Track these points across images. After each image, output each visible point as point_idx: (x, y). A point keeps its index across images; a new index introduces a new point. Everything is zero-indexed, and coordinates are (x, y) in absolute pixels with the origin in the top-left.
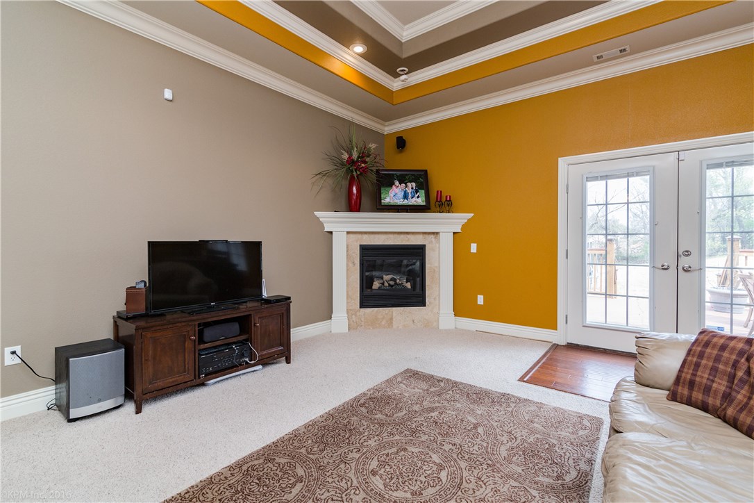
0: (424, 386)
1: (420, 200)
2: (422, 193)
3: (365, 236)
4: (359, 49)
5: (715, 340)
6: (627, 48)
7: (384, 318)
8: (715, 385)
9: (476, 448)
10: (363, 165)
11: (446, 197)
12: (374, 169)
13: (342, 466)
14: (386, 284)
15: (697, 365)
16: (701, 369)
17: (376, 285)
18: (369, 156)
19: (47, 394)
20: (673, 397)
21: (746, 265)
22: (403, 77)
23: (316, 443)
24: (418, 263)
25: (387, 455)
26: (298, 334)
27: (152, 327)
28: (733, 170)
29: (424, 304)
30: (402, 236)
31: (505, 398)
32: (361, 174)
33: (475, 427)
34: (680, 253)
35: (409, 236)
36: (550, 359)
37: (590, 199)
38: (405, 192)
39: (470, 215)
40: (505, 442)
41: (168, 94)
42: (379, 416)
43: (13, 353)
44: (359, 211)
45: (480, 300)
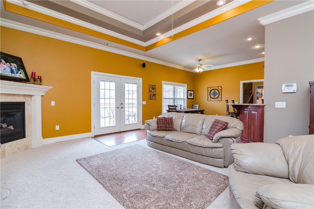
1: (22, 76)
2: (22, 71)
11: (38, 77)
29: (24, 137)
30: (11, 97)
34: (121, 104)
35: (15, 97)
38: (11, 69)
45: (57, 128)
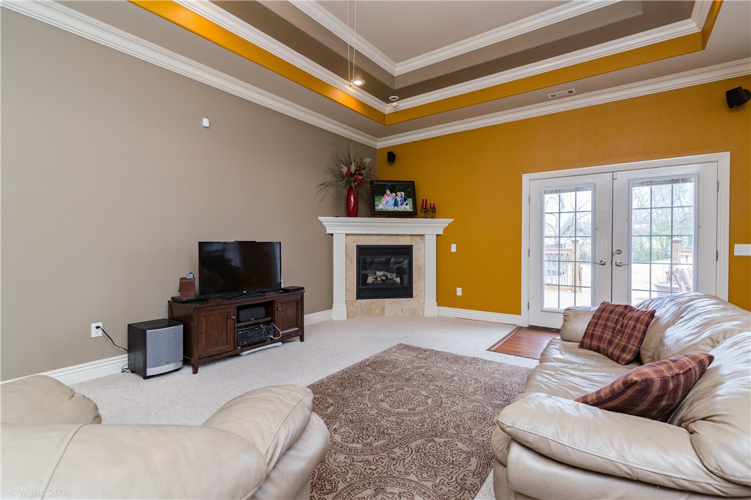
0: (414, 354)
1: (408, 207)
2: (410, 201)
3: (362, 237)
4: (359, 82)
5: (608, 307)
6: (574, 90)
7: (376, 308)
8: (605, 335)
9: (452, 387)
10: (360, 177)
11: (431, 205)
12: (369, 180)
13: (359, 398)
14: (379, 279)
15: (596, 324)
16: (598, 326)
17: (370, 280)
18: (364, 169)
19: (122, 360)
20: (582, 346)
21: (687, 261)
22: (395, 104)
23: (338, 386)
24: (406, 262)
25: (390, 392)
26: (310, 319)
27: (204, 308)
28: (672, 186)
29: (411, 296)
30: (393, 237)
31: (475, 361)
32: (358, 184)
33: (452, 376)
34: (614, 252)
35: (398, 238)
36: (513, 336)
37: (548, 208)
38: (396, 200)
39: (451, 220)
40: (473, 384)
41: (206, 122)
42: (381, 371)
43: (98, 327)
44: (356, 216)
45: (459, 291)
